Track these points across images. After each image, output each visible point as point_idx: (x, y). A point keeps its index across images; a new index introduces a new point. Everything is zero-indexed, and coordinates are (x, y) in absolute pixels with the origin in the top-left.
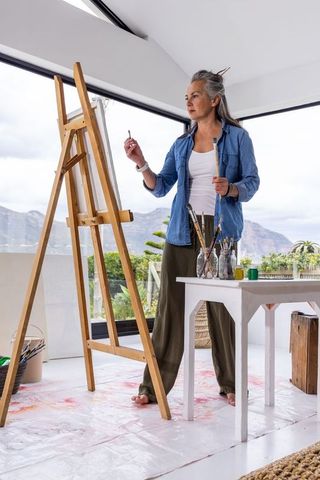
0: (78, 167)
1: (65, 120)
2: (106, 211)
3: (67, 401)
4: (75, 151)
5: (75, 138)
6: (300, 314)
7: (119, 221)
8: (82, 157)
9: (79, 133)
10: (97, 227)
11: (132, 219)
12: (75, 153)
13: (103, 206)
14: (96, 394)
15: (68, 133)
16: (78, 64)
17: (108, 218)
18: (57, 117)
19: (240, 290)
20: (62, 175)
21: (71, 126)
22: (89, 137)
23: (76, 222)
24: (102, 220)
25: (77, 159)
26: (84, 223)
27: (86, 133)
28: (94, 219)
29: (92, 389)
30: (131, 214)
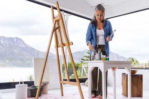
0: (57, 30)
1: (54, 18)
2: (65, 43)
3: (55, 98)
4: (57, 26)
5: (57, 23)
6: (124, 74)
7: (69, 45)
8: (59, 28)
9: (58, 21)
10: (63, 47)
11: (72, 44)
12: (57, 27)
13: (65, 41)
14: (64, 97)
15: (55, 21)
16: (57, 2)
17: (66, 44)
18: (52, 17)
19: (103, 63)
20: (53, 33)
21: (55, 19)
22: (60, 22)
23: (57, 46)
24: (64, 45)
25: (57, 28)
26: (59, 46)
27: (60, 21)
28: (62, 45)
29: (63, 95)
30: (72, 43)
